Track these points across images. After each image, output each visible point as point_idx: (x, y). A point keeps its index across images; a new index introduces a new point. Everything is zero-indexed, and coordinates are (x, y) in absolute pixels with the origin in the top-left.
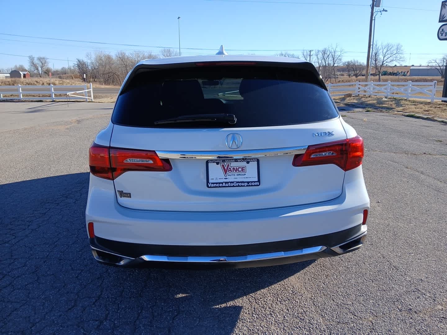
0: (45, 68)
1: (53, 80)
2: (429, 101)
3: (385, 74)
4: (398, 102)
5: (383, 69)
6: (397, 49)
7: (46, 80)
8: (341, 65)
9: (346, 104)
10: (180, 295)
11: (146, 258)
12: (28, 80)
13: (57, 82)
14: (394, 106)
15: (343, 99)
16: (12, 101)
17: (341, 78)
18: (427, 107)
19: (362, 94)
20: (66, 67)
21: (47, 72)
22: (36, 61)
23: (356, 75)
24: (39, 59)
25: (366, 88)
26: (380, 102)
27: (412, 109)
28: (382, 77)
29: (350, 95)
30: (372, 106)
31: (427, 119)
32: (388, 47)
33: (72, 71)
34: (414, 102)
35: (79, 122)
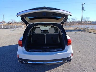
0: (15, 22)
1: (16, 24)
2: (95, 29)
3: (86, 23)
4: (88, 29)
5: (86, 22)
6: (89, 18)
7: (15, 24)
8: (76, 21)
9: (77, 30)
10: (36, 70)
11: (28, 62)
12: (11, 24)
13: (17, 25)
14: (87, 30)
15: (76, 29)
16: (7, 29)
17: (76, 24)
18: (94, 31)
19: (80, 28)
20: (19, 22)
21: (15, 23)
22: (13, 20)
23: (80, 23)
24: (14, 20)
25: (81, 26)
26: (84, 29)
27: (91, 31)
28: (85, 24)
29: (78, 28)
30: (82, 30)
31: (94, 33)
32: (87, 18)
33: (20, 23)
34: (91, 29)
35: (20, 33)
